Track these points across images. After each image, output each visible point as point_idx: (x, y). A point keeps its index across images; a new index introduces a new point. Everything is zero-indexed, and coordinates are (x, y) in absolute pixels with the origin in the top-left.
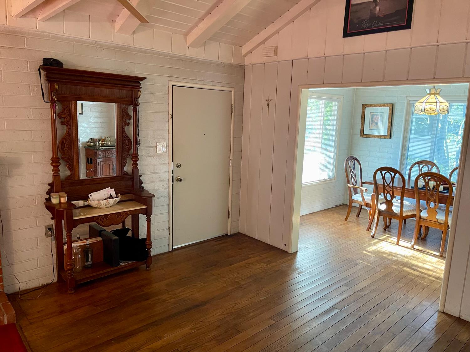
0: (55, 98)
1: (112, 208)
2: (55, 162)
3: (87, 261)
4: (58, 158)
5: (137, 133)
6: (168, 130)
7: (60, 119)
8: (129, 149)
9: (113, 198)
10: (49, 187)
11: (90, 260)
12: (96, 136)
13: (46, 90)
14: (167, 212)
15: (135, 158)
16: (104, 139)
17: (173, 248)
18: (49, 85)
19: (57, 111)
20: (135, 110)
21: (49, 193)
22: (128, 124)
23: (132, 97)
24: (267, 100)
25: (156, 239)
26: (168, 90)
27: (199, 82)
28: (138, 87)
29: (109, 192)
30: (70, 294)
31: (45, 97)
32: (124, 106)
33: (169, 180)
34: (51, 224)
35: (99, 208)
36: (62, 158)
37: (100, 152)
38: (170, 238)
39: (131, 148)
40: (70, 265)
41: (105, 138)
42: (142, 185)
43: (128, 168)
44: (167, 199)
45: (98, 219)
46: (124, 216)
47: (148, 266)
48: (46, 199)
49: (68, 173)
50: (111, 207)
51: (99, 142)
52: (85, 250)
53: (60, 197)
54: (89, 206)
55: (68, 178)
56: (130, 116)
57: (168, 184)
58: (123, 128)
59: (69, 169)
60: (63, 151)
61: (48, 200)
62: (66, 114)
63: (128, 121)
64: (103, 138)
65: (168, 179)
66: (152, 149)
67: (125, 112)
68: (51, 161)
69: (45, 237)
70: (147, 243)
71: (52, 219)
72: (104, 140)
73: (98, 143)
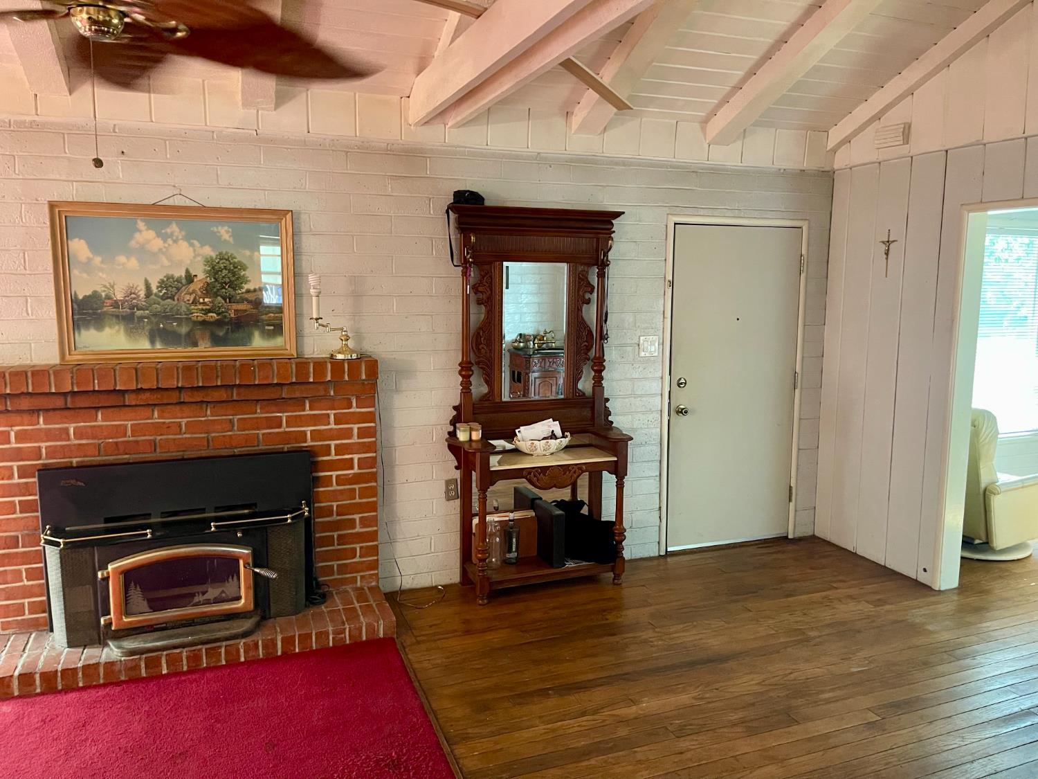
0: (470, 257)
1: (553, 457)
2: (465, 369)
3: (510, 551)
4: (470, 363)
5: (603, 317)
6: (662, 312)
7: (476, 293)
8: (588, 348)
9: (556, 438)
10: (455, 413)
11: (514, 550)
12: (529, 330)
13: (456, 244)
14: (656, 476)
15: (599, 366)
16: (543, 335)
17: (668, 550)
18: (461, 236)
19: (472, 281)
20: (602, 275)
21: (454, 422)
22: (588, 302)
23: (597, 251)
24: (883, 242)
25: (634, 526)
26: (665, 233)
27: (730, 213)
28: (608, 232)
29: (549, 426)
30: (480, 605)
31: (455, 257)
32: (581, 268)
33: (661, 411)
34: (454, 477)
35: (532, 455)
36: (478, 363)
37: (536, 361)
38: (662, 529)
39: (592, 347)
40: (483, 552)
41: (546, 333)
42: (610, 418)
43: (585, 385)
44: (657, 449)
45: (530, 473)
46: (575, 472)
47: (617, 577)
48: (449, 433)
49: (485, 389)
50: (552, 454)
51: (534, 340)
52: (507, 530)
53: (471, 430)
54: (516, 451)
55: (484, 398)
56: (593, 286)
57: (660, 418)
58: (580, 310)
59: (487, 382)
60: (477, 350)
61: (452, 434)
62: (485, 285)
63: (587, 296)
64: (542, 333)
65: (659, 409)
66: (629, 349)
67: (583, 280)
68: (460, 368)
69: (444, 500)
70: (616, 529)
71: (457, 468)
72: (543, 337)
73: (531, 342)
